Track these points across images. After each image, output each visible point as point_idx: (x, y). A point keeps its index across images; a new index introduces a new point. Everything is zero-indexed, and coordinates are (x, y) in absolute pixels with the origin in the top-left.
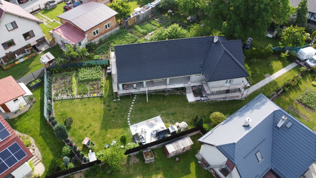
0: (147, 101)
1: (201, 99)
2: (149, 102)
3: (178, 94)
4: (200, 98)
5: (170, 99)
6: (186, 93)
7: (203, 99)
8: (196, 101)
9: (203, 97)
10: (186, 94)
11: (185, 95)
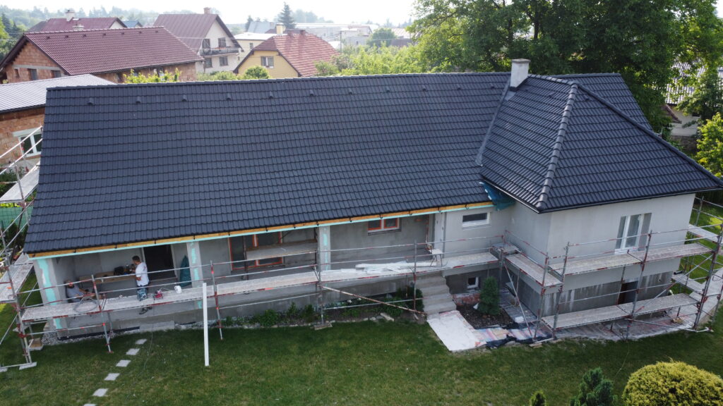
0: (207, 363)
1: (510, 335)
2: (216, 368)
3: (383, 321)
4: (506, 331)
5: (343, 345)
6: (426, 318)
7: (519, 334)
8: (489, 345)
9: (516, 326)
10: (428, 321)
11: (422, 323)
